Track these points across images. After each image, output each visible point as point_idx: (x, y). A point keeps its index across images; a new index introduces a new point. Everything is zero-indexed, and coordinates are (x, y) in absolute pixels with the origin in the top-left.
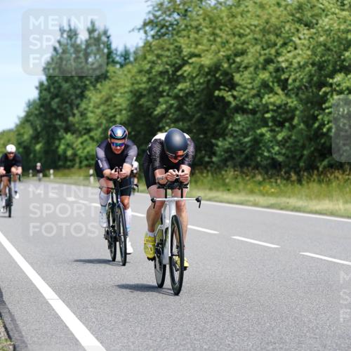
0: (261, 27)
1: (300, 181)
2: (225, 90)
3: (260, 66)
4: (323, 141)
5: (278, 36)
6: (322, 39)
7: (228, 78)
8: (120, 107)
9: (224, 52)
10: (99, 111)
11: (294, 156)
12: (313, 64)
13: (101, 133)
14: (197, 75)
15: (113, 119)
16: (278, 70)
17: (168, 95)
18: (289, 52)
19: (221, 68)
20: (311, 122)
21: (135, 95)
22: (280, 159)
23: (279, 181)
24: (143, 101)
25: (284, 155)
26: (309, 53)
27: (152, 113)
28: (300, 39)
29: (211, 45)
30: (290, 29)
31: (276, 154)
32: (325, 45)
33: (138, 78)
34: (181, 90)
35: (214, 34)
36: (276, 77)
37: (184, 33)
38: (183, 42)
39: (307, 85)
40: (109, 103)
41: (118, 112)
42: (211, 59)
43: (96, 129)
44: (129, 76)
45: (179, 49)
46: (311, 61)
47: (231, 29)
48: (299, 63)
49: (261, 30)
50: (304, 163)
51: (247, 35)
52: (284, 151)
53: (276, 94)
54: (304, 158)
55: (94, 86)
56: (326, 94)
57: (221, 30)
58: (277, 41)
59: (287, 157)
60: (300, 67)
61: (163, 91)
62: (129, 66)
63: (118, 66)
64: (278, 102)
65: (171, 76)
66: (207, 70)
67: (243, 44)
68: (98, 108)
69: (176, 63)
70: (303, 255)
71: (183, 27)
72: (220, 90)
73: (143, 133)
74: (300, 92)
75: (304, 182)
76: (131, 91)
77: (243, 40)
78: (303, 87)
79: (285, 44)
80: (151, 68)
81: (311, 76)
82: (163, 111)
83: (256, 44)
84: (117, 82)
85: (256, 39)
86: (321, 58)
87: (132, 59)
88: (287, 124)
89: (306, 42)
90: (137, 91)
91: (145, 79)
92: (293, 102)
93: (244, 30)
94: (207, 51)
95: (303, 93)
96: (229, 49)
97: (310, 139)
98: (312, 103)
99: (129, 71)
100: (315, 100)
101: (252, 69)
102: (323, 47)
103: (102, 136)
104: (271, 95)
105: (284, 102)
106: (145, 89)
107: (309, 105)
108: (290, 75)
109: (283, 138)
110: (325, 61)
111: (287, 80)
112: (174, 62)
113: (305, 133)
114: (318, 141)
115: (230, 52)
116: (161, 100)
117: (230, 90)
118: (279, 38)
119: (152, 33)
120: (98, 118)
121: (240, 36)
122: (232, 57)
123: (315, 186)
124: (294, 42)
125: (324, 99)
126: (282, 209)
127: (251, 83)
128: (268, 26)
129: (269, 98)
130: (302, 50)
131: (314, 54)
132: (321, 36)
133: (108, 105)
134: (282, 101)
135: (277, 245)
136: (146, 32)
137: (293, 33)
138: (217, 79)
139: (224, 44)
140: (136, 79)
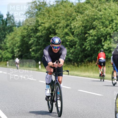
0: (65, 14)
1: (78, 66)
2: (53, 35)
3: (65, 27)
4: (86, 52)
5: (70, 17)
6: (86, 18)
7: (54, 31)
8: (17, 41)
9: (53, 22)
10: (10, 42)
11: (76, 58)
12: (83, 26)
13: (11, 50)
14: (44, 30)
15: (15, 45)
16: (71, 28)
17: (34, 37)
18: (74, 22)
19: (52, 28)
20: (82, 46)
21: (22, 37)
22: (71, 58)
23: (71, 66)
24: (25, 39)
25: (73, 57)
26: (81, 23)
27: (28, 43)
28: (78, 18)
29: (48, 20)
30: (75, 15)
31: (70, 57)
32: (87, 20)
33: (24, 31)
34: (38, 35)
35: (49, 16)
36: (70, 31)
37: (39, 16)
38: (39, 19)
39: (81, 33)
40: (14, 39)
41: (17, 43)
42: (48, 25)
43: (9, 48)
44: (21, 30)
45: (37, 21)
46: (82, 25)
47: (55, 15)
48: (78, 26)
49: (65, 15)
50: (80, 59)
51: (60, 17)
52: (72, 56)
53: (70, 36)
54: (80, 58)
55: (9, 34)
56: (87, 36)
57: (52, 15)
58: (70, 18)
59: (74, 58)
60: (78, 28)
61: (32, 35)
62: (21, 27)
63: (17, 27)
64: (71, 39)
65: (35, 31)
66: (47, 28)
67: (59, 20)
68: (10, 41)
69: (36, 26)
70: (79, 91)
71: (39, 14)
72: (51, 35)
73: (25, 49)
74: (78, 36)
75: (80, 66)
76: (21, 36)
77: (59, 18)
78: (79, 34)
79: (73, 20)
80: (28, 28)
81: (82, 30)
82: (32, 42)
83: (63, 20)
84: (16, 32)
85: (63, 18)
86: (86, 24)
87: (21, 25)
88: (74, 47)
89: (80, 19)
90: (23, 35)
91: (26, 31)
92: (76, 39)
93: (60, 15)
94: (47, 22)
95: (79, 36)
96: (54, 21)
97: (82, 52)
98: (82, 39)
99: (21, 29)
100: (83, 38)
101: (62, 28)
102: (86, 21)
103: (11, 51)
104: (69, 37)
105: (73, 39)
106: (26, 35)
107: (81, 40)
108: (75, 30)
109: (72, 51)
110: (87, 25)
111: (74, 32)
112: (35, 26)
113: (80, 50)
114: (84, 52)
115: (54, 22)
116: (31, 39)
117: (55, 35)
118: (71, 18)
119: (28, 16)
120: (10, 44)
121: (58, 17)
122: (56, 24)
123: (83, 68)
124: (76, 19)
125: (86, 38)
126: (72, 75)
127: (62, 33)
128: (67, 14)
129: (68, 37)
130: (79, 21)
131: (83, 23)
132: (85, 17)
133: (14, 40)
134: (72, 39)
135: (70, 87)
136: (26, 15)
137: (76, 16)
138: (50, 31)
139: (53, 20)
140: (23, 31)
